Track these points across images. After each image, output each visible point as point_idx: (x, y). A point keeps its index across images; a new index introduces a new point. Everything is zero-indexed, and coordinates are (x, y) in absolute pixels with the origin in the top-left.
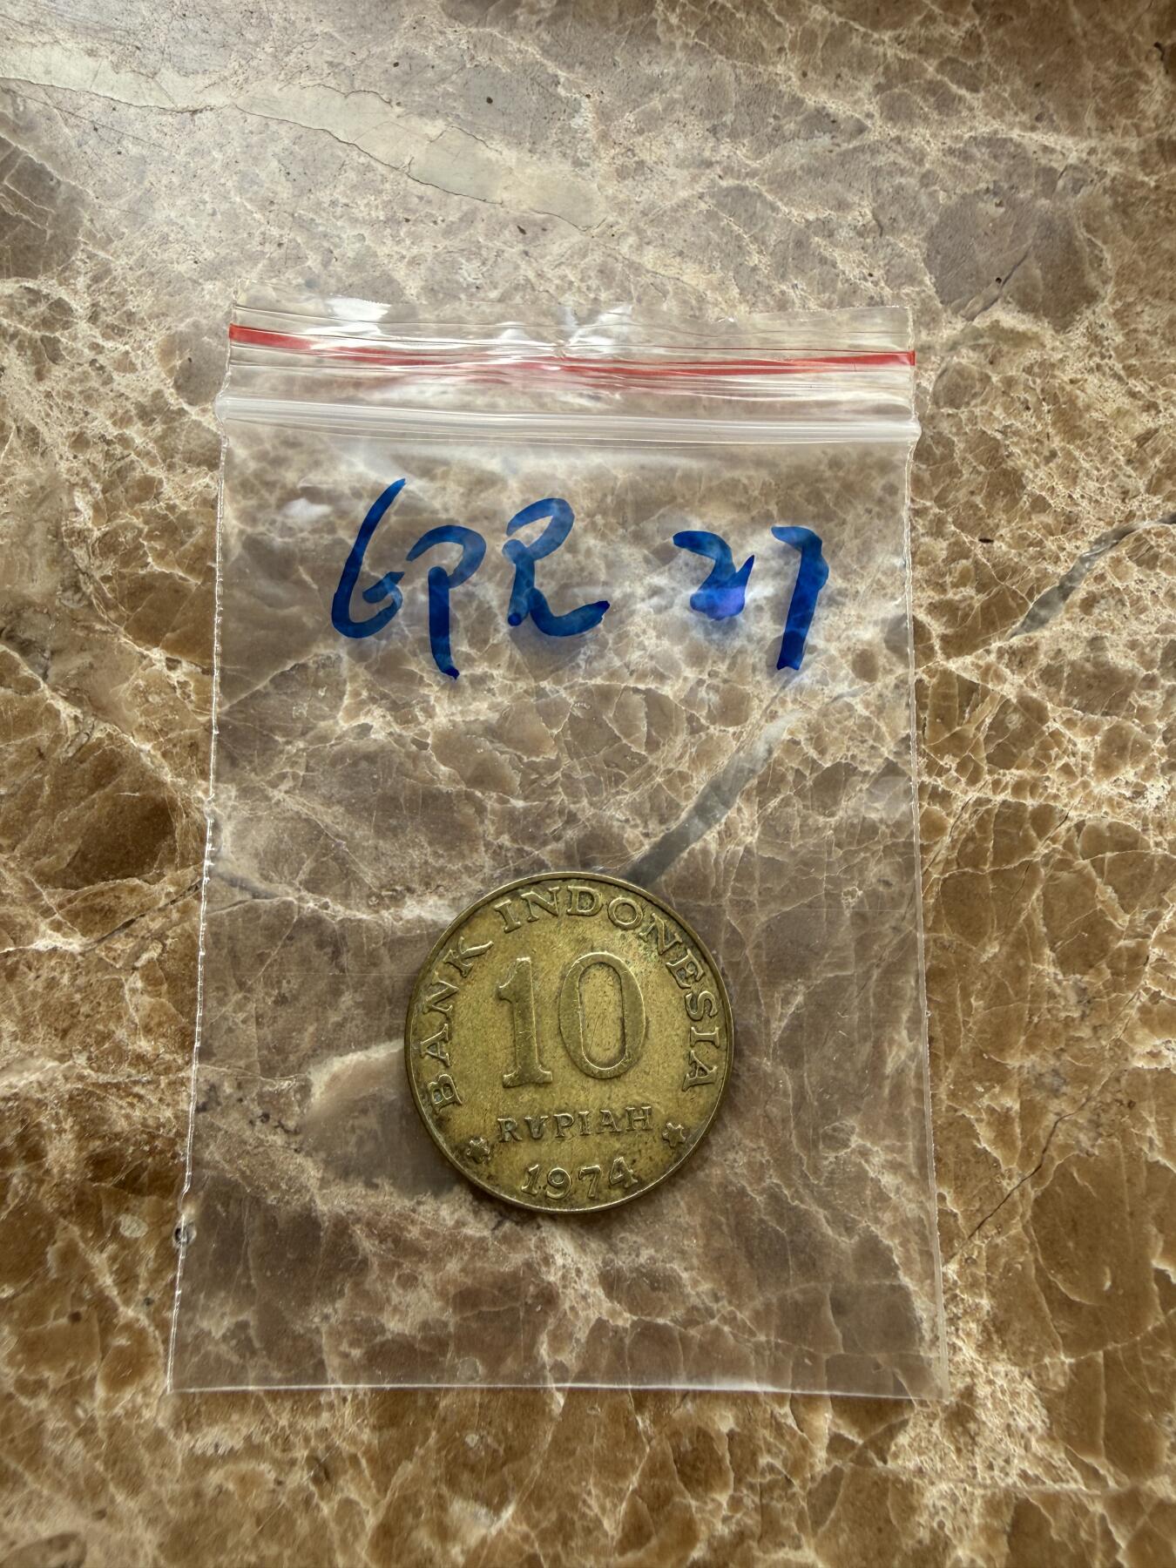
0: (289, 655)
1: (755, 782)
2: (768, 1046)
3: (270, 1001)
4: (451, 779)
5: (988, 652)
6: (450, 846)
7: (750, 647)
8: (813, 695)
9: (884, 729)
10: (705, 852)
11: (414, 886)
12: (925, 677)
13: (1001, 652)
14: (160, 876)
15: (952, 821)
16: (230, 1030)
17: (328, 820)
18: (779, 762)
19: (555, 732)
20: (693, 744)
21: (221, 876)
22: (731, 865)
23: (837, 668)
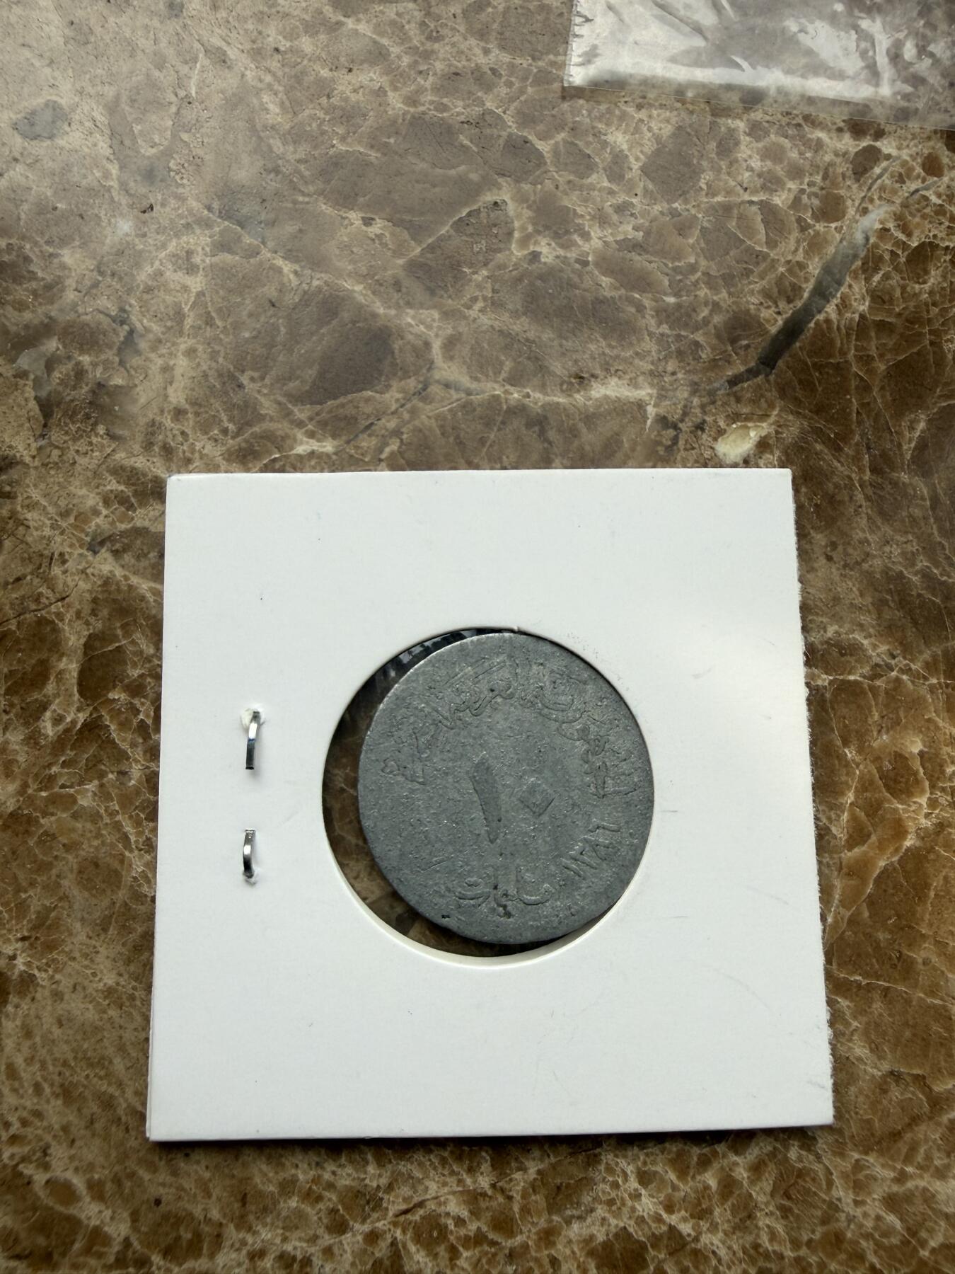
0: (466, 204)
1: (859, 263)
2: (903, 464)
4: (613, 287)
6: (622, 337)
7: (838, 160)
8: (894, 192)
10: (828, 321)
11: (598, 372)
14: (388, 387)
17: (516, 328)
18: (876, 246)
19: (691, 241)
20: (804, 240)
21: (438, 382)
22: (851, 328)
23: (911, 169)
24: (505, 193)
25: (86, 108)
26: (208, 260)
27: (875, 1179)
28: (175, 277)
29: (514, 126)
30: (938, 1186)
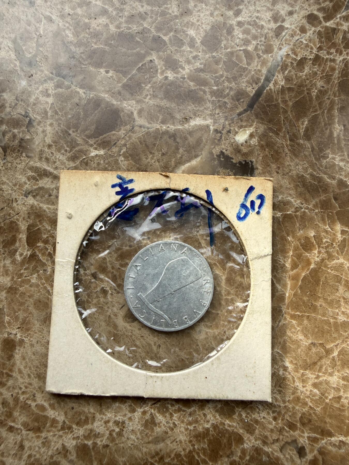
0: (141, 62)
1: (280, 67)
2: (301, 137)
3: (160, 155)
4: (195, 86)
5: (337, 18)
6: (199, 103)
7: (270, 32)
8: (290, 41)
9: (312, 46)
10: (270, 89)
11: (192, 116)
12: (321, 29)
13: (340, 18)
14: (120, 129)
15: (337, 66)
16: (151, 165)
17: (162, 104)
18: (285, 61)
19: (220, 66)
20: (260, 61)
21: (137, 126)
22: (279, 91)
23: (295, 32)
24: (154, 57)
25: (5, 43)
26: (53, 92)
27: (309, 378)
28: (43, 99)
29: (155, 32)
30: (330, 379)
